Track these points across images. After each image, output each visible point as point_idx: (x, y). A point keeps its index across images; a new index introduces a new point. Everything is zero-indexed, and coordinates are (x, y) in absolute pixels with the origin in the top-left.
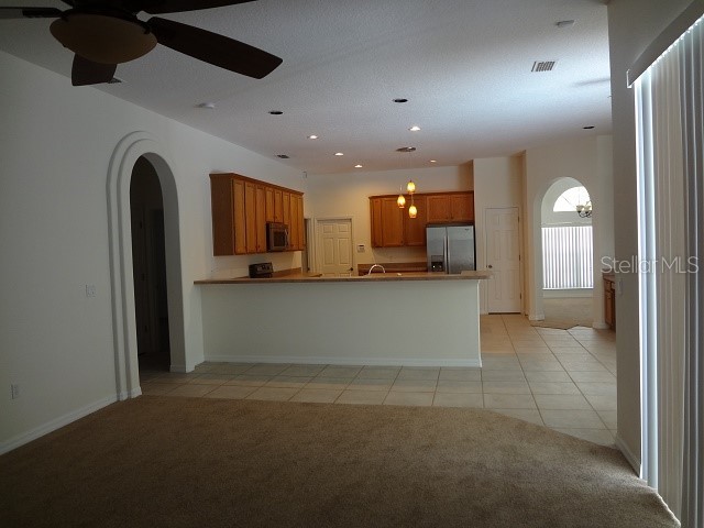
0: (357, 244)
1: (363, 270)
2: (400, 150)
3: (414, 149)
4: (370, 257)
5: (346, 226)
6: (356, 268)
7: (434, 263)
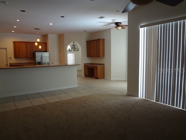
0: (9, 56)
1: (11, 65)
2: (35, 29)
3: (40, 29)
4: (13, 61)
5: (4, 50)
6: (9, 65)
7: (38, 62)
